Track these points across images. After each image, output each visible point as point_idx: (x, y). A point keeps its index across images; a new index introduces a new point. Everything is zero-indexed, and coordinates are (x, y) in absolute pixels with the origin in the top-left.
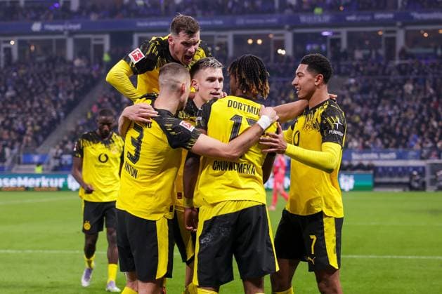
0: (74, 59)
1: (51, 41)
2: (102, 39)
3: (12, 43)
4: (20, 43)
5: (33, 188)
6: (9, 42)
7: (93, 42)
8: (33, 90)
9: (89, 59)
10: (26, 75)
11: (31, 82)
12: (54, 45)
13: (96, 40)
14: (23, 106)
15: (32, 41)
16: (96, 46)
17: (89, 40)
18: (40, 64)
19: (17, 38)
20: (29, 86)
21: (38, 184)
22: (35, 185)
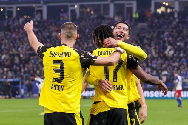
0: (114, 16)
1: (100, 5)
2: (132, 4)
3: (76, 6)
4: (81, 7)
5: (88, 97)
6: (74, 6)
7: (126, 6)
8: (89, 36)
9: (124, 17)
10: (84, 26)
11: (87, 31)
12: (102, 8)
13: (128, 4)
14: (83, 46)
15: (88, 5)
16: (128, 8)
17: (124, 4)
18: (93, 20)
19: (79, 4)
20: (86, 34)
21: (91, 95)
22: (89, 95)
